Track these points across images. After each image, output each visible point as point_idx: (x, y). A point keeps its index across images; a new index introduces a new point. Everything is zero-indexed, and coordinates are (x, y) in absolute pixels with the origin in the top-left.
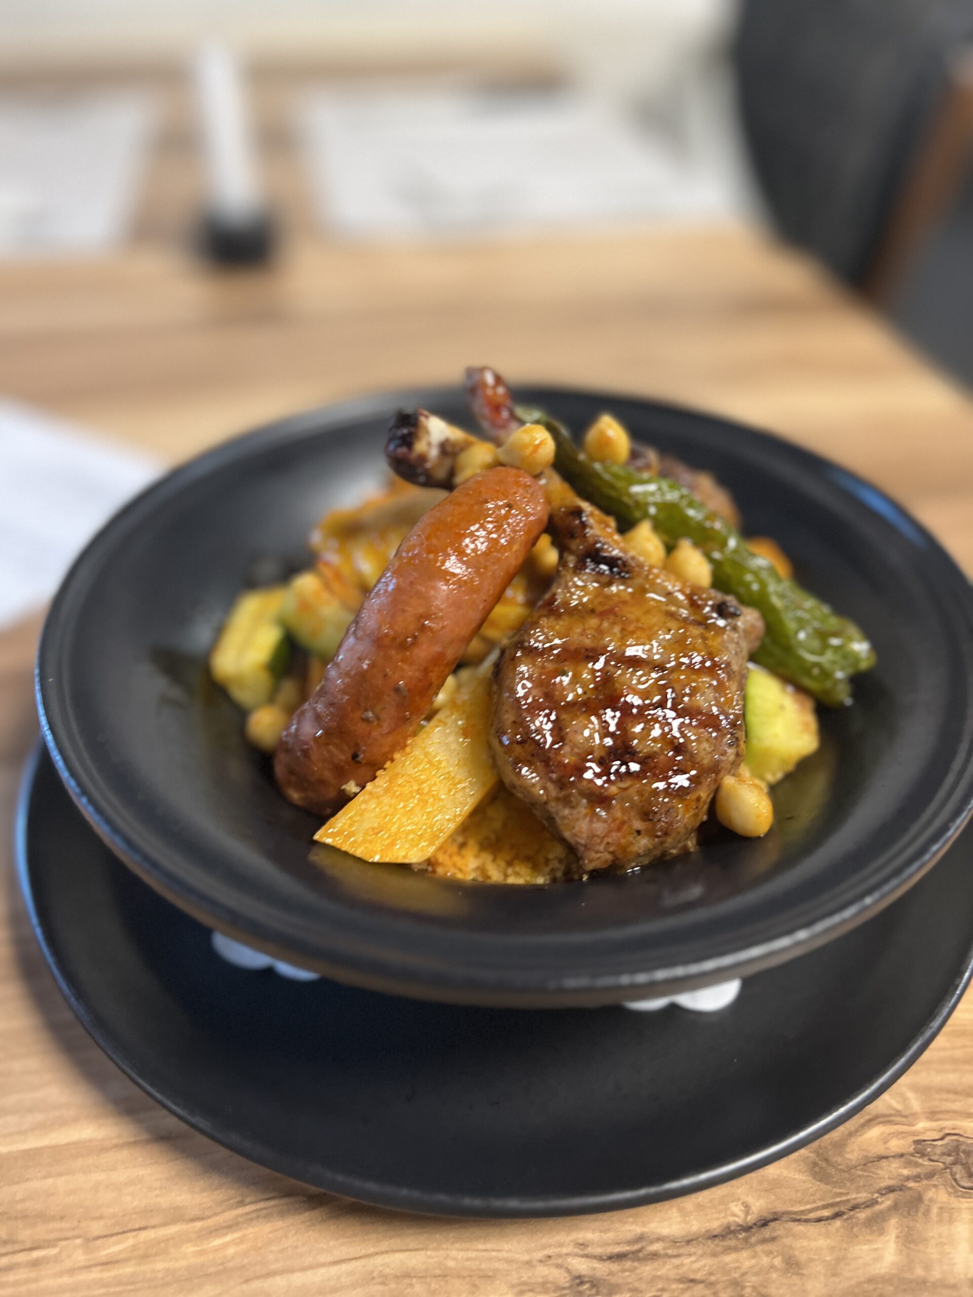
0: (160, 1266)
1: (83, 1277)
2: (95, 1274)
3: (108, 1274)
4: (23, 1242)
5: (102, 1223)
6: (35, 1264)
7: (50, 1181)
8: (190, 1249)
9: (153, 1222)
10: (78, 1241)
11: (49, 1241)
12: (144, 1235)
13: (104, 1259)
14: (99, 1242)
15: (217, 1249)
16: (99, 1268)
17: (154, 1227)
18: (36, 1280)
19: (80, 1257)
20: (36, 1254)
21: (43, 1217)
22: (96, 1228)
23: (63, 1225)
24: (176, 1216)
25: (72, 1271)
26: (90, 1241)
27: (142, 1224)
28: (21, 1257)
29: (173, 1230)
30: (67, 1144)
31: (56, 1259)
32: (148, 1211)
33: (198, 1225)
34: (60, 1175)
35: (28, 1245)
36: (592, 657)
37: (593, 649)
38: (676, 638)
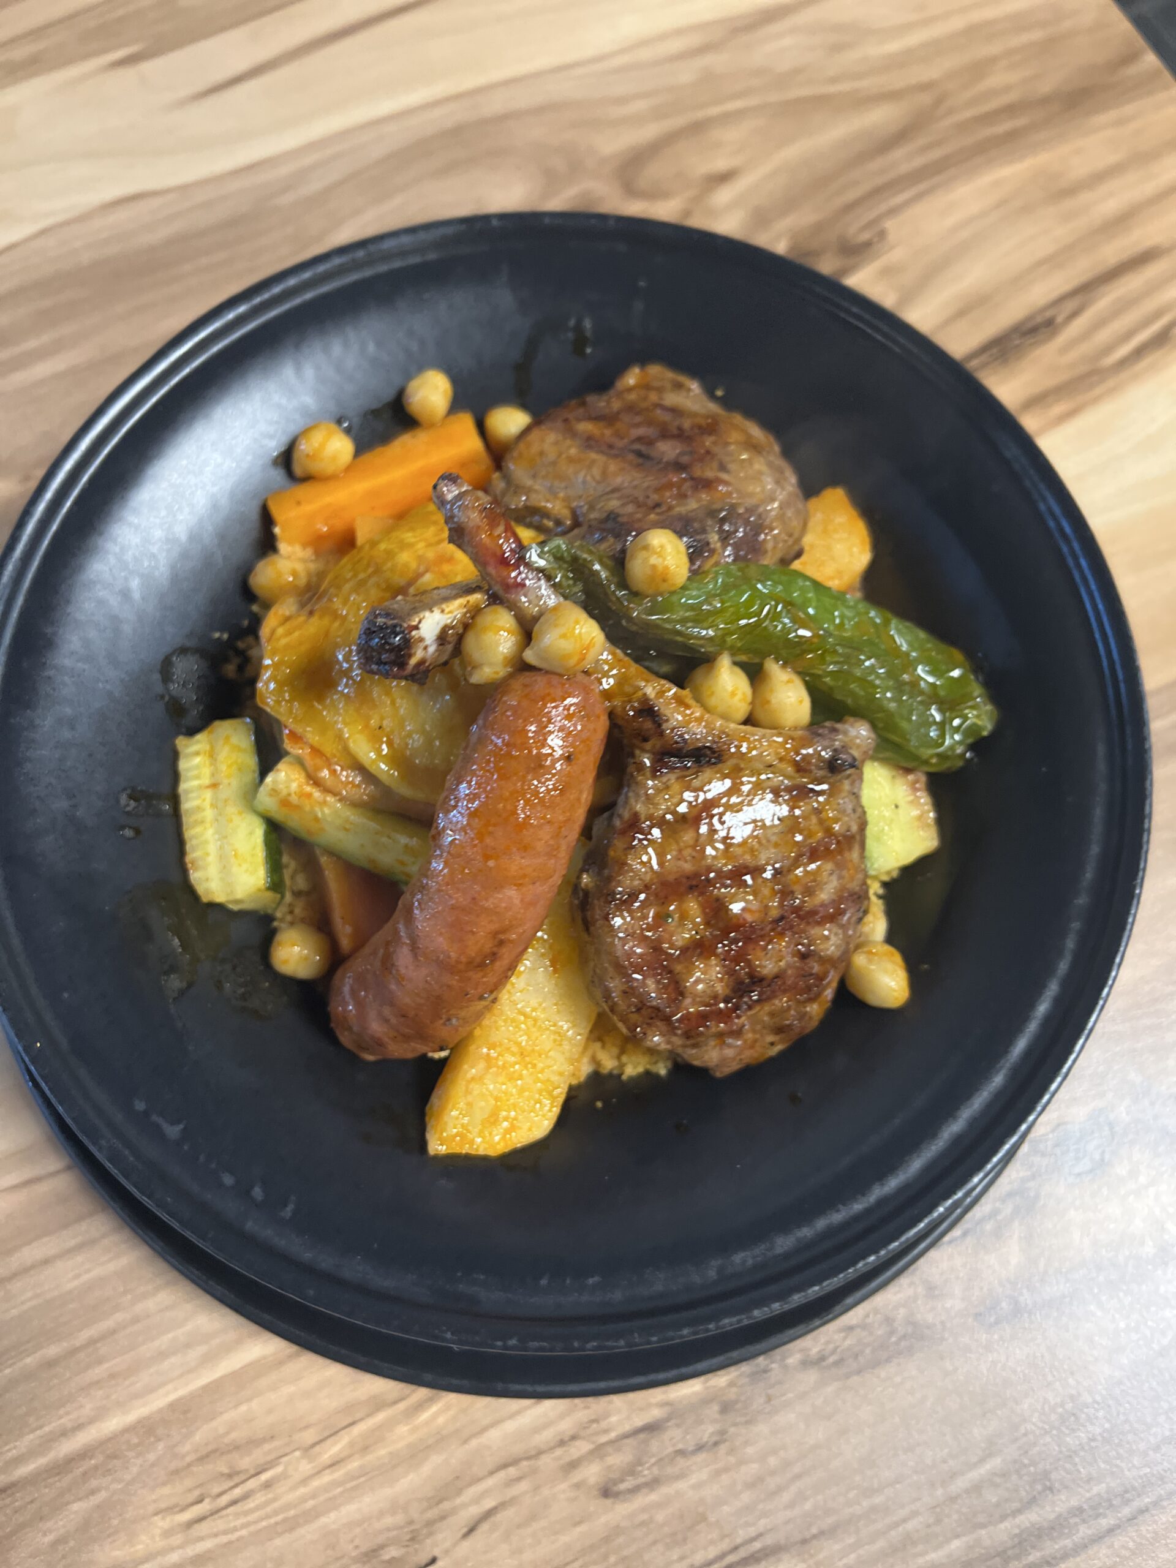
0: (383, 1452)
1: (316, 1483)
2: (327, 1478)
3: (339, 1474)
4: (247, 1470)
5: (311, 1431)
6: (267, 1485)
7: (244, 1408)
8: (403, 1429)
9: (358, 1416)
10: (297, 1454)
11: (271, 1461)
12: (357, 1430)
13: (329, 1462)
14: (317, 1449)
15: (427, 1423)
16: (327, 1471)
17: (361, 1420)
18: (275, 1500)
19: (305, 1467)
20: (264, 1477)
21: (254, 1443)
22: (309, 1437)
23: (276, 1443)
24: (378, 1404)
25: (305, 1481)
26: (308, 1450)
27: (350, 1420)
28: (252, 1484)
29: (380, 1417)
30: (242, 1368)
31: (284, 1476)
32: (349, 1408)
33: (401, 1406)
34: (249, 1400)
35: (252, 1472)
36: (697, 886)
37: (696, 875)
38: (787, 827)
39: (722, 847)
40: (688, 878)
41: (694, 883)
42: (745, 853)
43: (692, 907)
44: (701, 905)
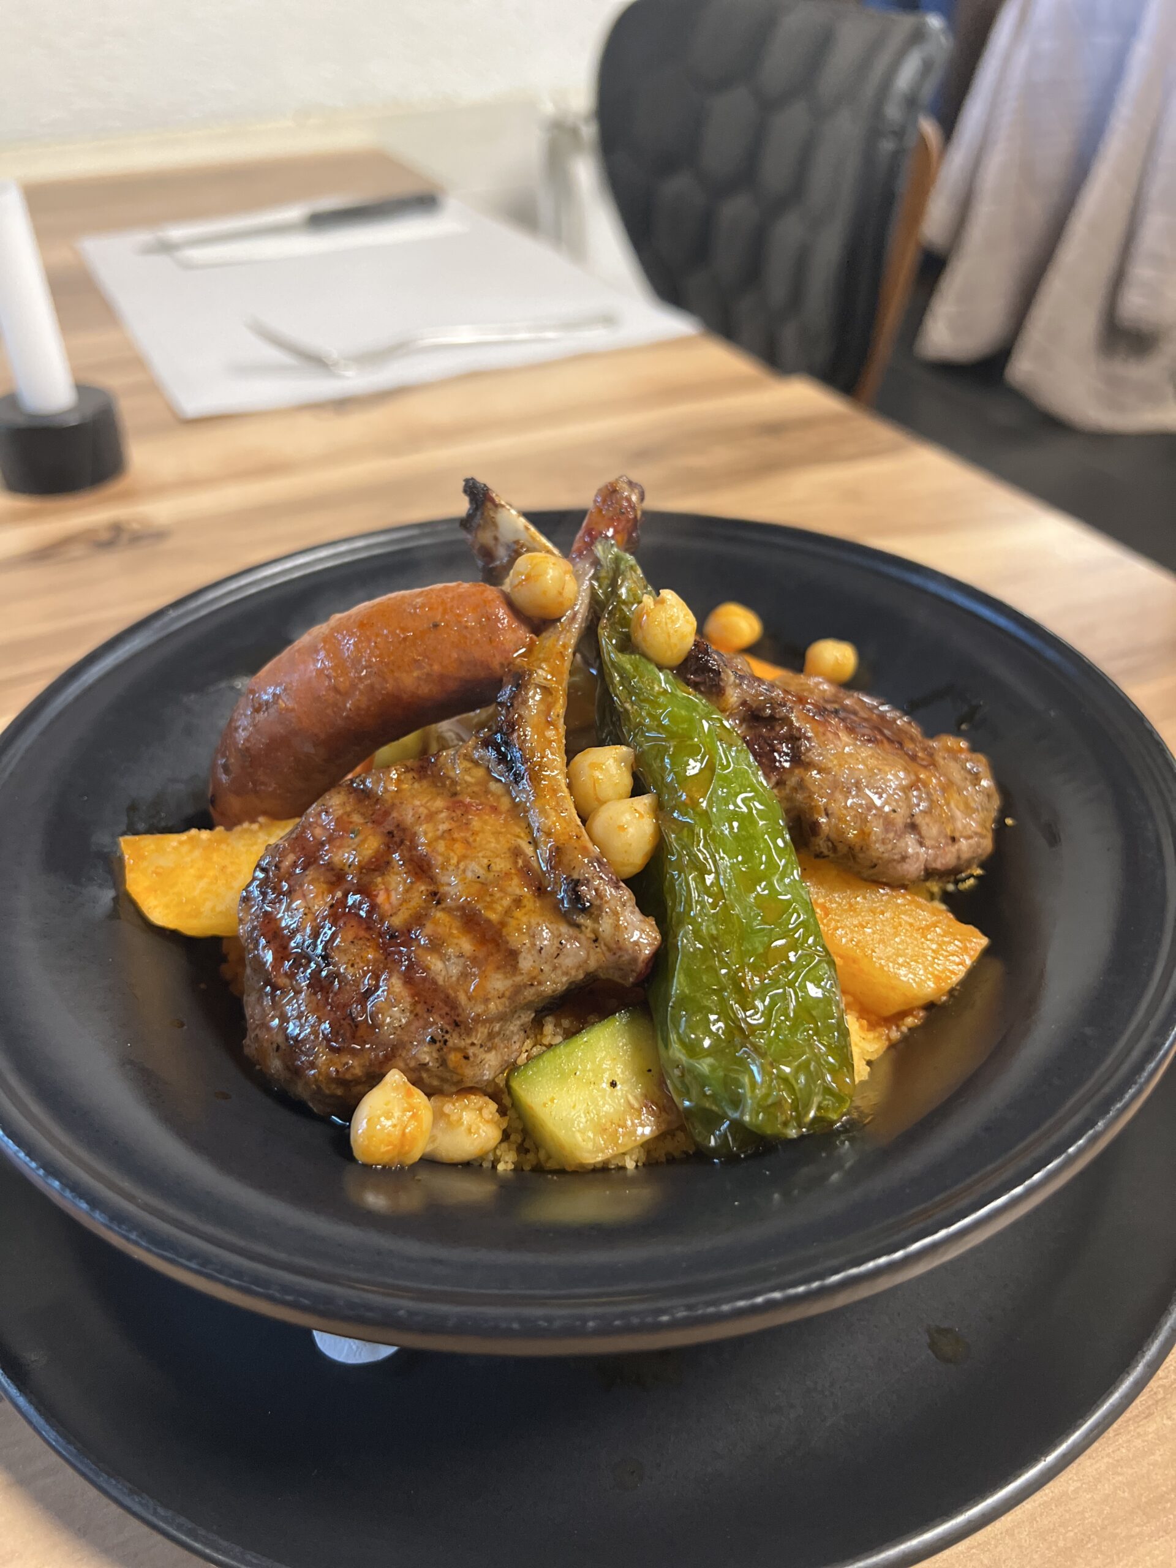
36: (393, 836)
37: (404, 830)
38: (486, 879)
39: (439, 833)
40: (399, 826)
41: (396, 833)
42: (442, 855)
43: (372, 844)
44: (377, 851)
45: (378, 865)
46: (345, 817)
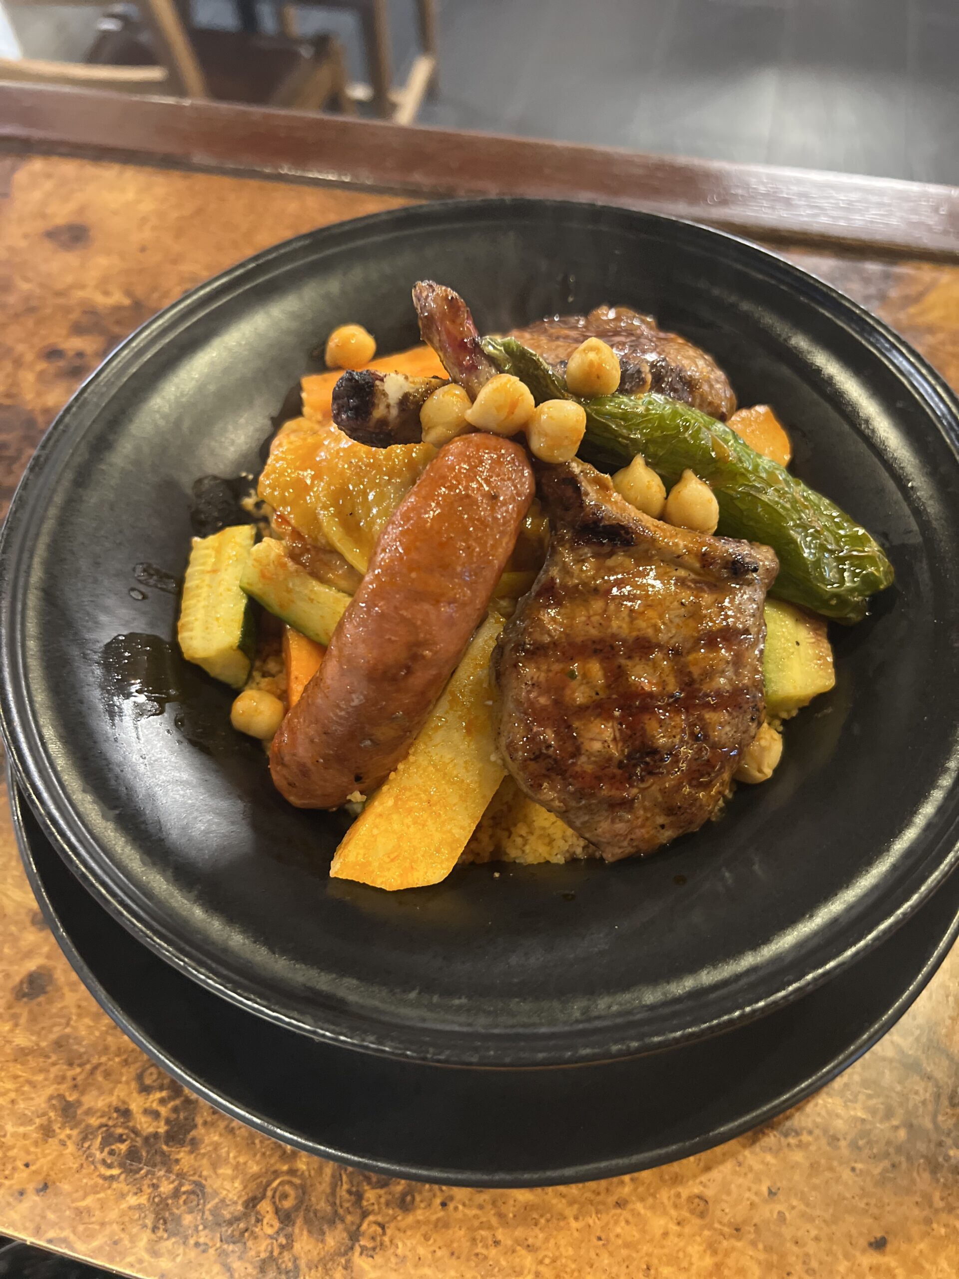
36: (601, 651)
37: (601, 641)
38: (689, 612)
39: (627, 619)
40: (594, 642)
41: (599, 647)
42: (648, 627)
43: (595, 669)
44: (604, 669)
45: (617, 676)
46: (551, 674)
